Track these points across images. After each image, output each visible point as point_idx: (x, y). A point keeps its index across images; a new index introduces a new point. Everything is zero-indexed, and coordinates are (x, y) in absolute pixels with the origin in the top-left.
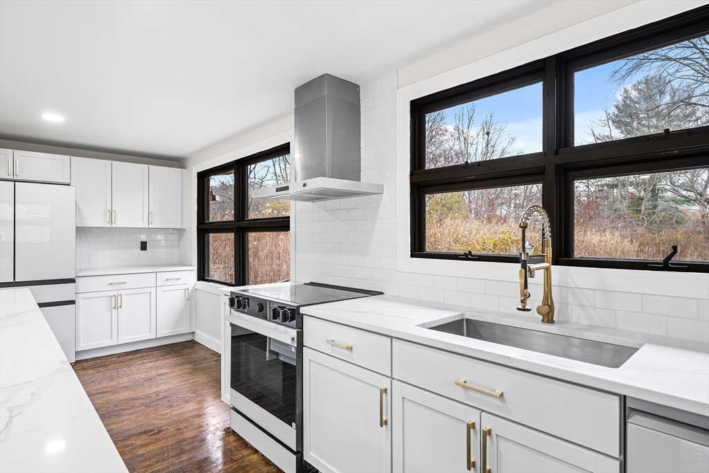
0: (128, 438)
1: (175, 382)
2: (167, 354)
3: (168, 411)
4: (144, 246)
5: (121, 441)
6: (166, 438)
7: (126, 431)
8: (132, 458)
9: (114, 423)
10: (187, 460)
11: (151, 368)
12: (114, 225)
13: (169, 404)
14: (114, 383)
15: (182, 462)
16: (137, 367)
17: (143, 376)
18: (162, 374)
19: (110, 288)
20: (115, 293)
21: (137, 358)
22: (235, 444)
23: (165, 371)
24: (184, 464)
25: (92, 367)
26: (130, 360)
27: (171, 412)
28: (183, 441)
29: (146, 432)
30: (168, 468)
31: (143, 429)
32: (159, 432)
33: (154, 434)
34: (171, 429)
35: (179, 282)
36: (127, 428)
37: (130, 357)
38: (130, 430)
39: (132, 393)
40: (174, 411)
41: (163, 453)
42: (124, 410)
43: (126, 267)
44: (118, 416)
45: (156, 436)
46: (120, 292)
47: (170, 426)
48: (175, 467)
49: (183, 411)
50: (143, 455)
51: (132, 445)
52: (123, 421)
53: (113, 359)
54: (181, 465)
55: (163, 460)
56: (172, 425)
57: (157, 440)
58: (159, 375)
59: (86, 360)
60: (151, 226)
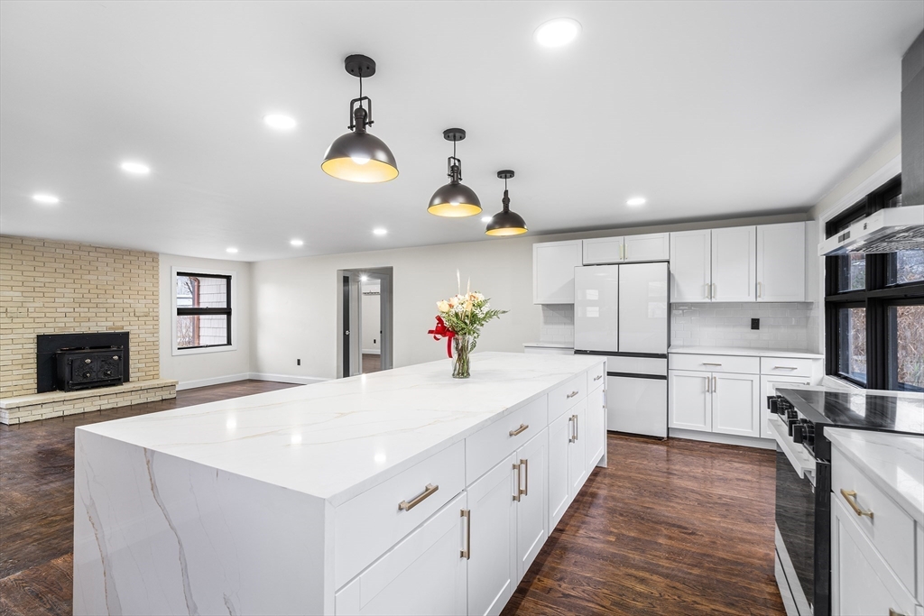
0: (661, 523)
1: (751, 494)
2: (768, 461)
3: (718, 519)
4: (755, 324)
5: (653, 522)
6: (694, 543)
7: (664, 516)
8: (650, 541)
9: (660, 504)
10: (697, 576)
11: (736, 469)
12: (713, 300)
13: (726, 513)
14: (686, 469)
15: (691, 574)
16: (722, 462)
17: (719, 473)
18: (742, 480)
19: (703, 368)
20: (709, 375)
21: (728, 454)
22: (768, 597)
23: (749, 477)
24: (691, 577)
25: (679, 448)
26: (721, 453)
27: (720, 522)
28: (708, 556)
29: (679, 527)
30: (673, 570)
31: (679, 523)
32: (693, 533)
33: (685, 533)
34: (707, 539)
35: (794, 373)
36: (666, 514)
37: (723, 450)
38: (667, 517)
39: (696, 485)
40: (724, 522)
41: (679, 555)
42: (676, 497)
43: (732, 347)
44: (668, 500)
45: (686, 536)
46: (714, 375)
47: (707, 534)
48: (680, 574)
49: (735, 528)
50: (661, 544)
51: (659, 530)
52: (668, 506)
53: (705, 447)
54: (687, 576)
55: (674, 561)
56: (710, 535)
57: (684, 540)
58: (738, 480)
59: (680, 439)
60: (759, 300)
